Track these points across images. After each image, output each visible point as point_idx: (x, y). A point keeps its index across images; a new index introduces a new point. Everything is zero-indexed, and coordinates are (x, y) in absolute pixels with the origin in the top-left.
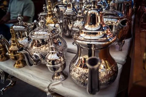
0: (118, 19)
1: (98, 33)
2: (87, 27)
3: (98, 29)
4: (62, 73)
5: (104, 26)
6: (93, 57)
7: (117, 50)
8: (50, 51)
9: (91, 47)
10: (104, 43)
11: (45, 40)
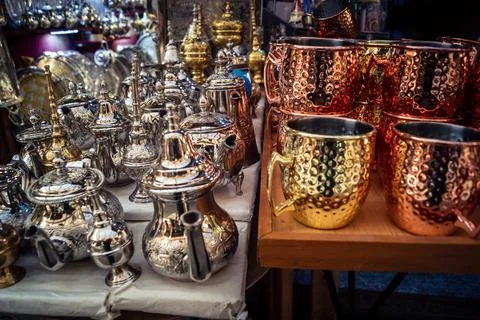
0: (221, 132)
1: (188, 171)
2: (165, 163)
3: (186, 164)
4: (127, 266)
5: (196, 158)
6: (186, 212)
7: (233, 194)
8: (96, 223)
9: (180, 197)
10: (202, 187)
11: (70, 203)
